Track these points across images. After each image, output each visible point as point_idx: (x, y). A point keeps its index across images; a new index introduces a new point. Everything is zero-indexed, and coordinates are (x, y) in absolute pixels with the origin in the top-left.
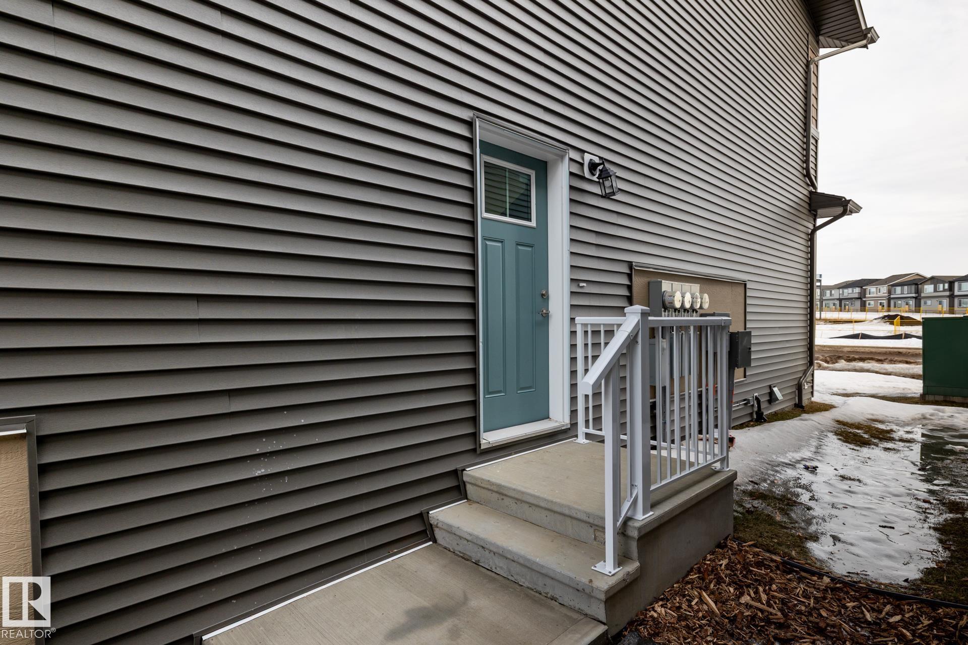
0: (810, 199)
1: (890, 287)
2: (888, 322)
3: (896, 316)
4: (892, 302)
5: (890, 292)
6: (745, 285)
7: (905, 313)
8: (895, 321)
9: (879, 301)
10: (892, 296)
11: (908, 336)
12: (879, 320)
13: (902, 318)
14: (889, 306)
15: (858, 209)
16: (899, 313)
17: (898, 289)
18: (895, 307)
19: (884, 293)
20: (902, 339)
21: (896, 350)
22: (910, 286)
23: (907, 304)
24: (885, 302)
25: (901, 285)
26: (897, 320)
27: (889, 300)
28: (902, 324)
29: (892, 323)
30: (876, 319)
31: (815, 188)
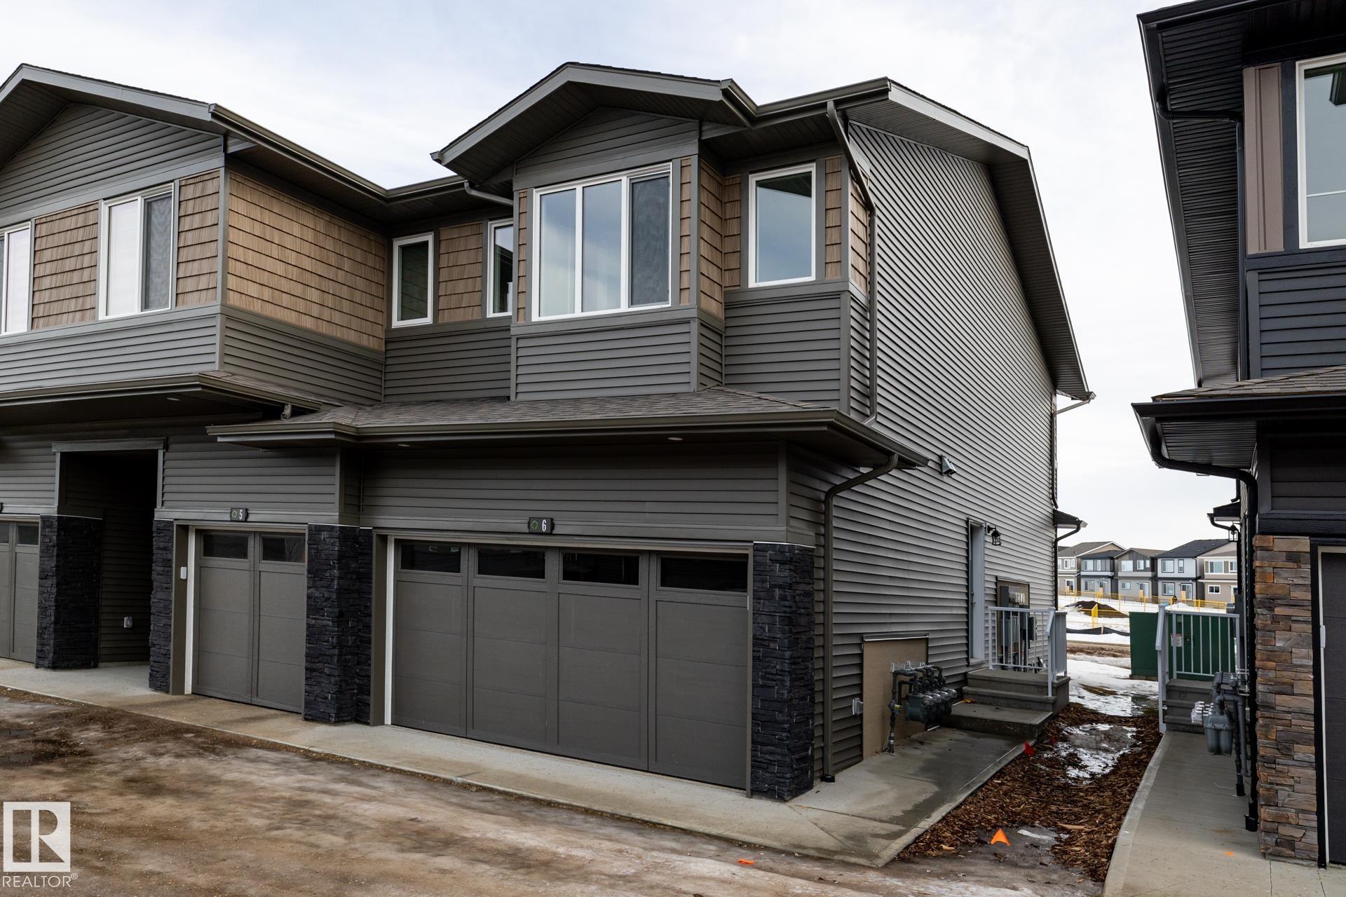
0: (1054, 515)
1: (1080, 559)
2: (1083, 611)
3: (1092, 604)
4: (1083, 581)
5: (1079, 567)
6: (1029, 585)
7: (1102, 599)
8: (1092, 610)
9: (1066, 580)
10: (1082, 573)
11: (1107, 631)
12: (1072, 607)
13: (1100, 606)
14: (1079, 588)
15: (1085, 525)
16: (1096, 600)
17: (1090, 563)
18: (1086, 589)
19: (1072, 568)
20: (1100, 633)
21: (1099, 646)
22: (1103, 561)
23: (1101, 586)
24: (1074, 581)
25: (1093, 557)
26: (1095, 610)
27: (1079, 578)
28: (1100, 615)
29: (1089, 613)
30: (1068, 606)
31: (1057, 507)
